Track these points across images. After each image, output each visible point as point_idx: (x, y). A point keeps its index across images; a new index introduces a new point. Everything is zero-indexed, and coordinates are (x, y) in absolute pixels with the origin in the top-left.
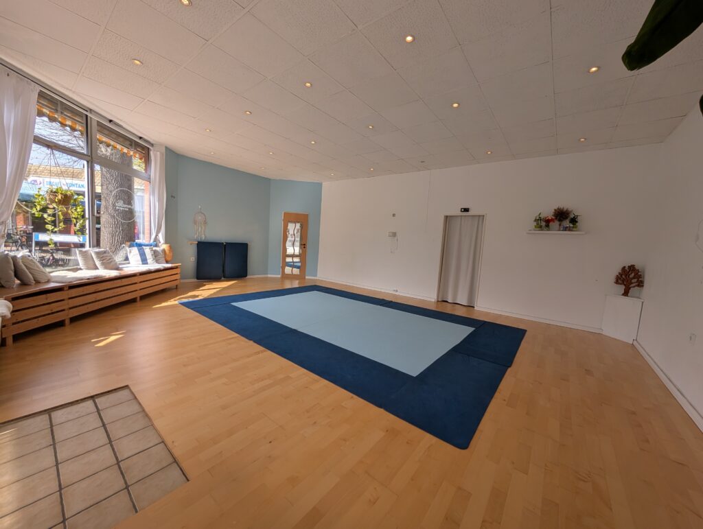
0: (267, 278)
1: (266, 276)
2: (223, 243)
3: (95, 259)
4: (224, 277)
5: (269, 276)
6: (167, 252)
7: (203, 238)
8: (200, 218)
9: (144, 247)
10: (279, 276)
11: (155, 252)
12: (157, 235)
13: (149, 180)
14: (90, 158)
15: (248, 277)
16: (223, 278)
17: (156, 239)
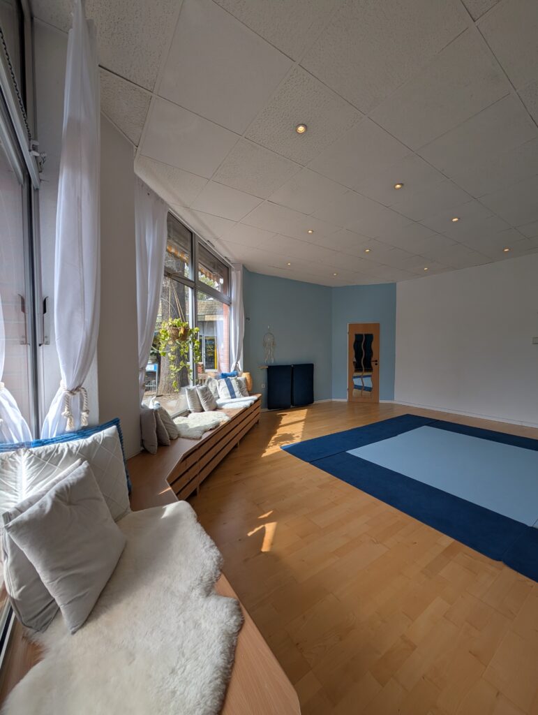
0: (331, 402)
1: (329, 400)
2: (290, 366)
3: (201, 399)
4: (293, 404)
5: (334, 400)
6: (249, 381)
7: (273, 362)
8: (269, 340)
9: (230, 378)
10: (346, 400)
11: (239, 382)
12: (237, 363)
13: (229, 304)
14: (193, 284)
15: (315, 402)
16: (292, 406)
17: (236, 368)
